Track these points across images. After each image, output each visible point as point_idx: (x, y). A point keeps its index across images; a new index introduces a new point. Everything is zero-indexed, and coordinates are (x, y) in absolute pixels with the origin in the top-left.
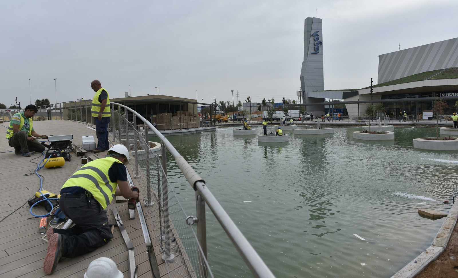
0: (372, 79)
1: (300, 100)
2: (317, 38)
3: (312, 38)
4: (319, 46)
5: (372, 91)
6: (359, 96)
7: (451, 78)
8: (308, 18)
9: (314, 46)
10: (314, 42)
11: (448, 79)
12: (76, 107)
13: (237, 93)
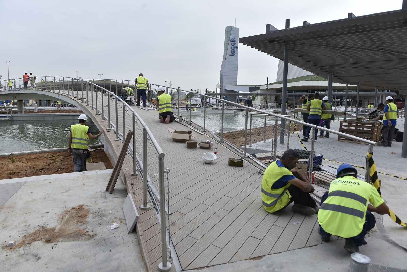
0: (268, 78)
1: (217, 91)
2: (234, 43)
3: (230, 43)
4: (236, 49)
5: (267, 87)
6: (260, 90)
7: (321, 81)
8: (228, 27)
9: (231, 49)
10: (232, 46)
11: (318, 81)
12: (42, 86)
13: (171, 84)
